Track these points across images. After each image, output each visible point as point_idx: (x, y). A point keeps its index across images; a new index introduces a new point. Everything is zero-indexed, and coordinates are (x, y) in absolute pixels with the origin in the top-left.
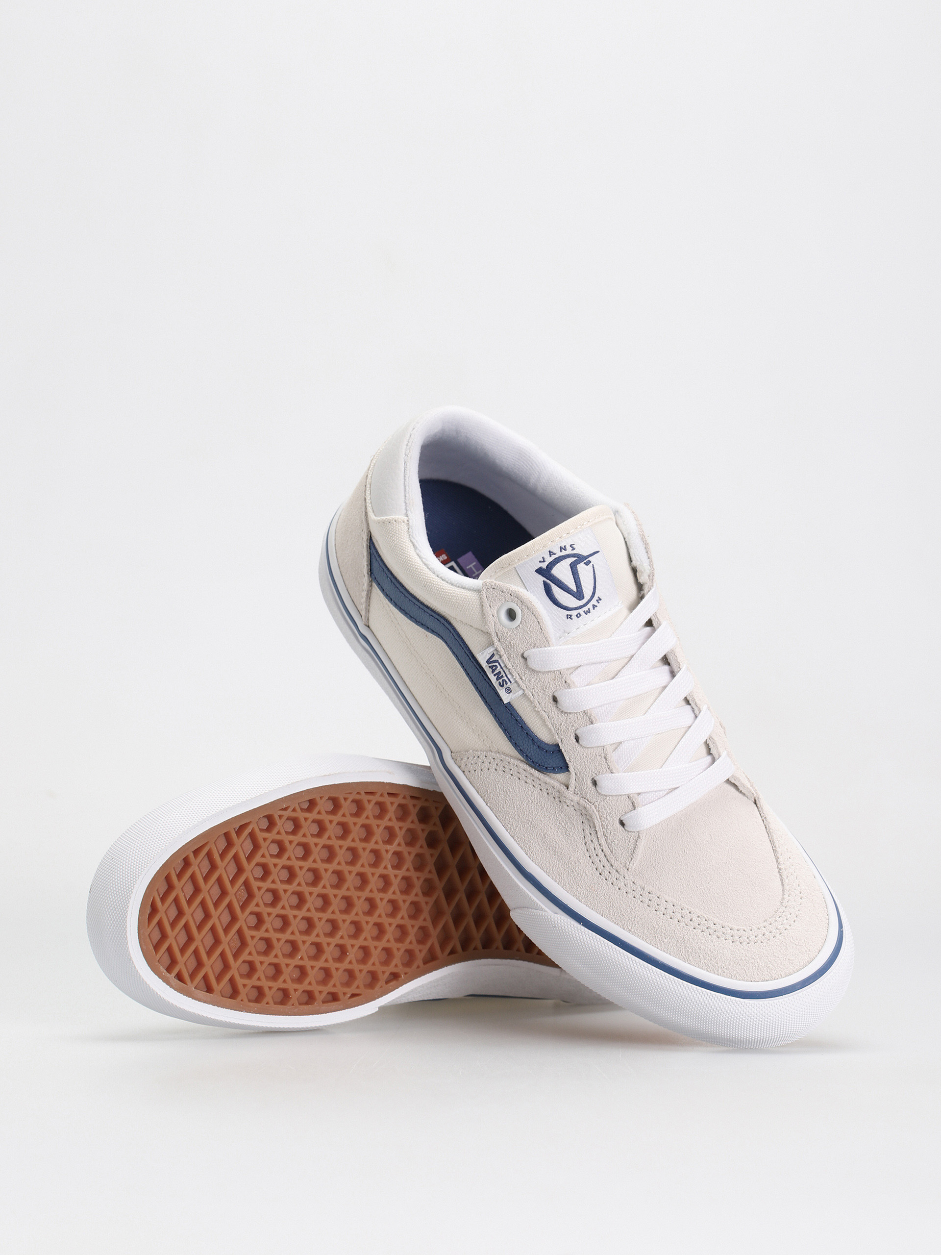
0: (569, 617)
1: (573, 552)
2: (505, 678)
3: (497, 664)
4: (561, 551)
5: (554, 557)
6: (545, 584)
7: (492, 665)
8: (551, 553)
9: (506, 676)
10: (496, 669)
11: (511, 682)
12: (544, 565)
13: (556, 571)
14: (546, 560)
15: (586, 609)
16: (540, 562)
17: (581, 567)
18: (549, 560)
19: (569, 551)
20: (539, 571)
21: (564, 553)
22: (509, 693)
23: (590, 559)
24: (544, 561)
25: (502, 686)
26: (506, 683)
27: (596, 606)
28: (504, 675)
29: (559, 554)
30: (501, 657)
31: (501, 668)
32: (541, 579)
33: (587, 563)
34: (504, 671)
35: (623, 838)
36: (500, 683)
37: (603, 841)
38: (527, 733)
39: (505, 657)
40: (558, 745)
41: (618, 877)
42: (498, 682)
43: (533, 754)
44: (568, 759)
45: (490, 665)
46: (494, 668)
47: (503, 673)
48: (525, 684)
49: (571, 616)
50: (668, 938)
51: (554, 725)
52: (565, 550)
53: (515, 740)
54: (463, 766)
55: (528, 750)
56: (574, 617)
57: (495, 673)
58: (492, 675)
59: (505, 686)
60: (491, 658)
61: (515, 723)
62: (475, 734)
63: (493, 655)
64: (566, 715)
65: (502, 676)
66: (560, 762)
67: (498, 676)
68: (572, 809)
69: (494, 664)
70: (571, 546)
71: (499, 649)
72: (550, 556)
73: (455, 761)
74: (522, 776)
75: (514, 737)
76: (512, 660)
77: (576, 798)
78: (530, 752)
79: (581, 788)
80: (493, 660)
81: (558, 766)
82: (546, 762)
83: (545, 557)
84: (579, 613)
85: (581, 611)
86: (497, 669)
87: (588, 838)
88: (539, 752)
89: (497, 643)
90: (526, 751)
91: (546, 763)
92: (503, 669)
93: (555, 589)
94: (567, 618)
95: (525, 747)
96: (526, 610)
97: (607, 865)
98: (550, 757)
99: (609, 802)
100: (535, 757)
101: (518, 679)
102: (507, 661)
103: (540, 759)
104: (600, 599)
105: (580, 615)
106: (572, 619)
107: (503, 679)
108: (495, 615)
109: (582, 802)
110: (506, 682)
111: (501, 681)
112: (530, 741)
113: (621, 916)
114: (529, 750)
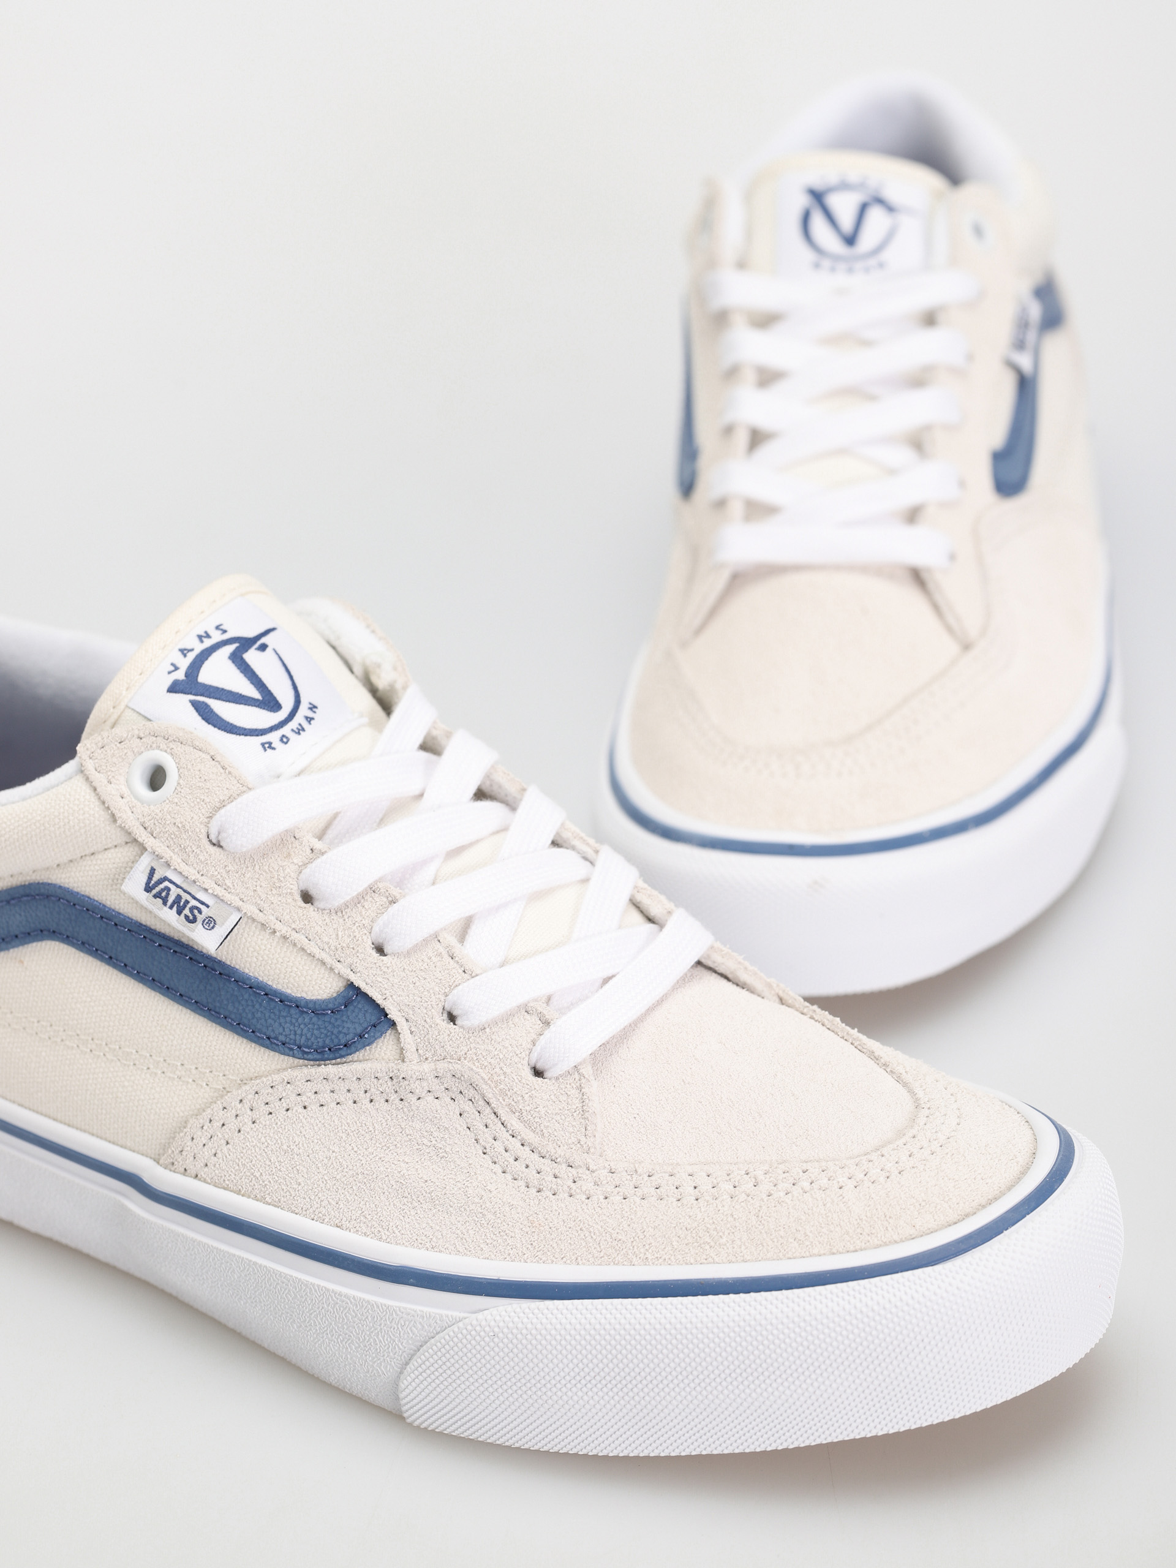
0: (268, 746)
1: (226, 637)
2: (193, 903)
3: (166, 884)
4: (202, 642)
5: (191, 656)
6: (194, 704)
7: (157, 889)
8: (184, 652)
9: (195, 898)
10: (168, 894)
11: (208, 906)
12: (180, 675)
13: (207, 676)
14: (178, 665)
15: (293, 724)
16: (169, 673)
17: (252, 656)
18: (184, 663)
19: (217, 637)
20: (175, 688)
21: (208, 643)
22: (213, 927)
23: (263, 640)
24: (176, 668)
25: (194, 921)
26: (200, 912)
27: (313, 719)
28: (189, 898)
29: (199, 648)
30: (168, 865)
31: (177, 886)
32: (183, 701)
33: (263, 648)
34: (185, 891)
35: (552, 1097)
36: (187, 917)
37: (514, 1123)
38: (281, 1001)
39: (177, 861)
40: (351, 986)
41: (576, 1175)
42: (183, 915)
43: (309, 1035)
44: (379, 997)
45: (154, 892)
46: (164, 894)
47: (185, 896)
48: (238, 895)
49: (270, 743)
50: (726, 1233)
51: (326, 947)
52: (208, 636)
53: (264, 1030)
54: (189, 1163)
55: (295, 1034)
56: (276, 743)
57: (169, 903)
58: (166, 909)
59: (200, 918)
60: (150, 878)
61: (250, 995)
62: (188, 1082)
63: (152, 871)
64: (339, 914)
65: (187, 902)
66: (368, 1015)
67: (179, 906)
68: (430, 1098)
69: (162, 886)
70: (217, 628)
71: (159, 851)
72: (185, 656)
73: (171, 1166)
74: (308, 1098)
75: (259, 1026)
76: (192, 858)
77: (427, 1067)
78: (301, 1035)
79: (428, 1039)
80: (153, 882)
81: (365, 1025)
82: (340, 1032)
83: (175, 662)
84: (283, 736)
85: (286, 730)
86: (171, 893)
87: (486, 1137)
88: (320, 1023)
89: (150, 842)
90: (292, 1037)
91: (341, 1036)
92: (181, 888)
93: (219, 707)
94: (265, 750)
95: (287, 1031)
96: (178, 749)
97: (546, 1165)
98: (344, 1018)
99: (493, 1037)
100: (317, 1038)
101: (219, 891)
102: (183, 867)
103: (326, 1036)
104: (315, 707)
105: (288, 740)
106: (274, 749)
107: (189, 906)
108: (125, 790)
109: (442, 1066)
110: (197, 908)
111: (187, 911)
112: (293, 1011)
113: (615, 1243)
114: (299, 1032)
